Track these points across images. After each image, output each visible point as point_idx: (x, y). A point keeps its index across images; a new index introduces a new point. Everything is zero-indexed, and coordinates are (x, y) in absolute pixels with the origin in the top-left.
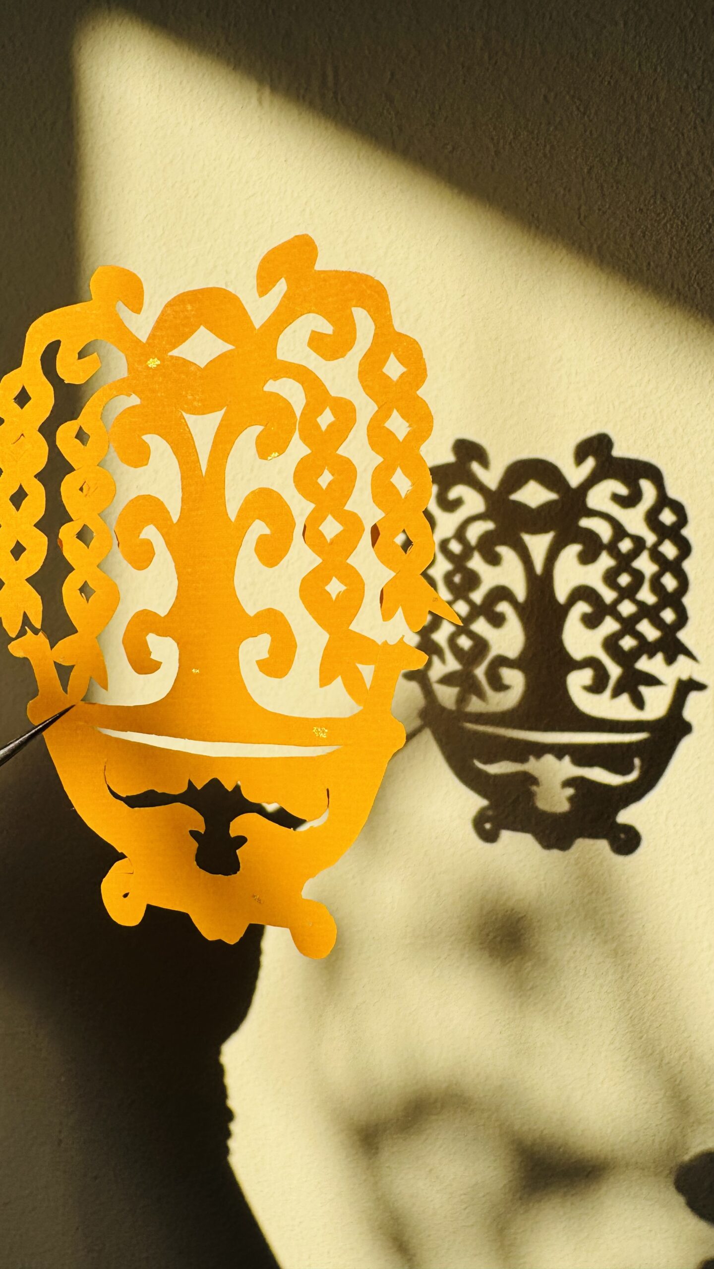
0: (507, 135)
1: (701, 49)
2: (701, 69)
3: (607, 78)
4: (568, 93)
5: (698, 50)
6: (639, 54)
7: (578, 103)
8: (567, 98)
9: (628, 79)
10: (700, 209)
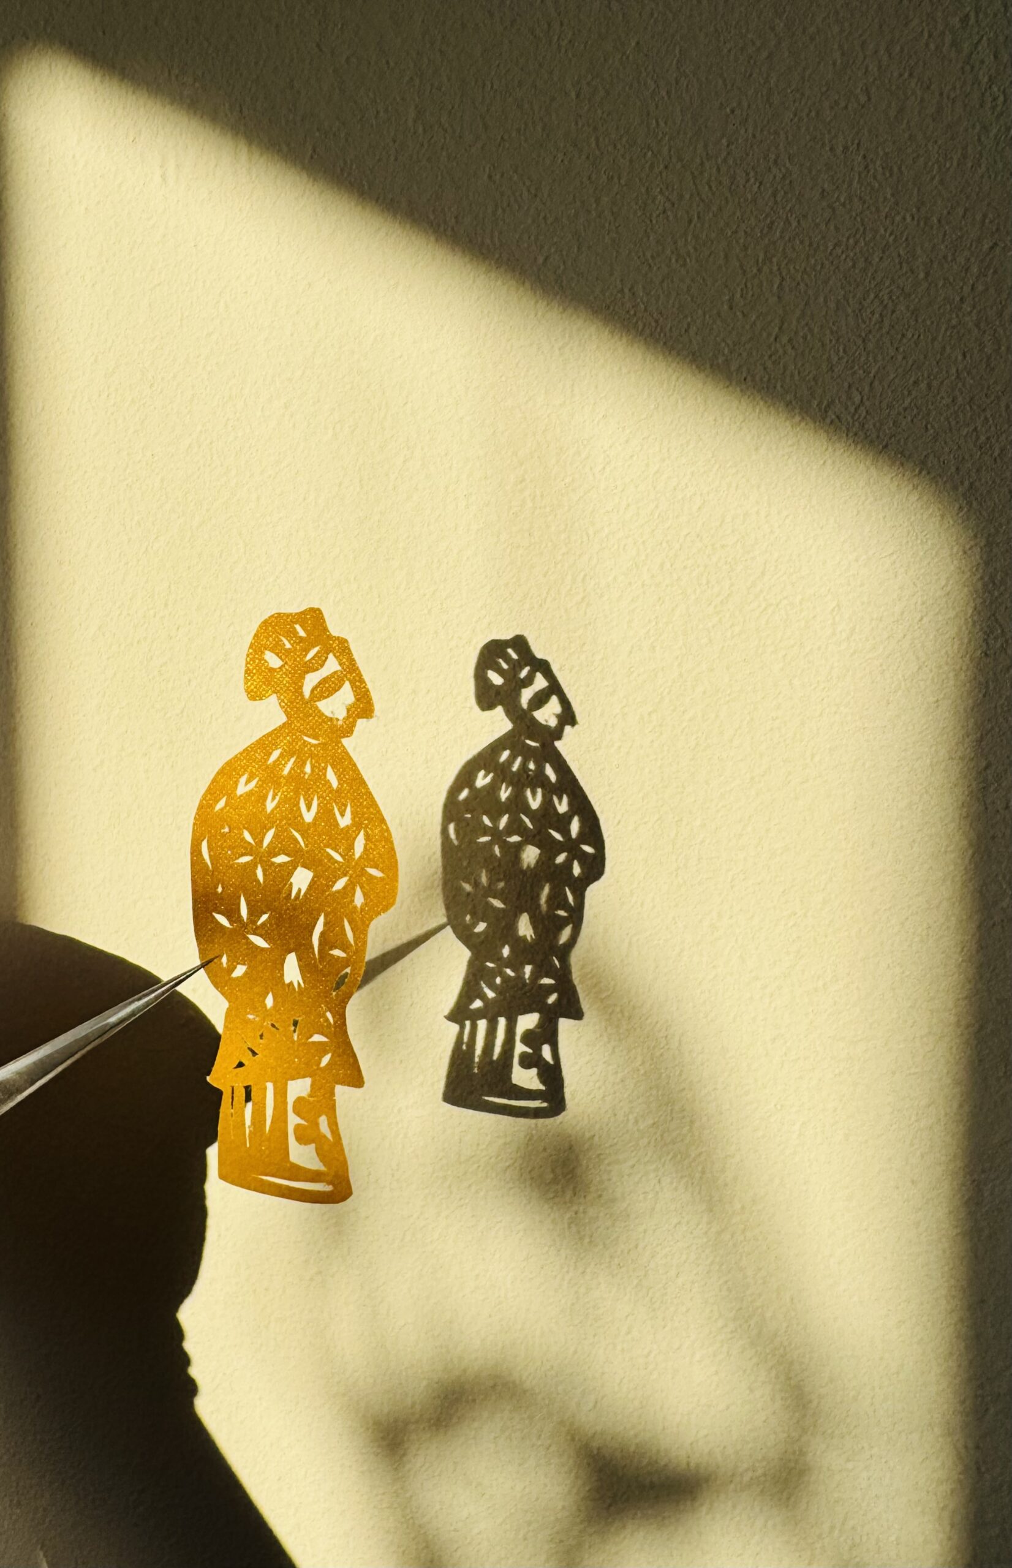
0: (448, 219)
1: (666, 123)
2: (667, 147)
3: (560, 156)
4: (516, 172)
5: (662, 124)
6: (595, 129)
7: (528, 183)
8: (515, 178)
9: (584, 157)
10: (677, 306)
